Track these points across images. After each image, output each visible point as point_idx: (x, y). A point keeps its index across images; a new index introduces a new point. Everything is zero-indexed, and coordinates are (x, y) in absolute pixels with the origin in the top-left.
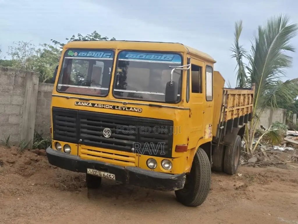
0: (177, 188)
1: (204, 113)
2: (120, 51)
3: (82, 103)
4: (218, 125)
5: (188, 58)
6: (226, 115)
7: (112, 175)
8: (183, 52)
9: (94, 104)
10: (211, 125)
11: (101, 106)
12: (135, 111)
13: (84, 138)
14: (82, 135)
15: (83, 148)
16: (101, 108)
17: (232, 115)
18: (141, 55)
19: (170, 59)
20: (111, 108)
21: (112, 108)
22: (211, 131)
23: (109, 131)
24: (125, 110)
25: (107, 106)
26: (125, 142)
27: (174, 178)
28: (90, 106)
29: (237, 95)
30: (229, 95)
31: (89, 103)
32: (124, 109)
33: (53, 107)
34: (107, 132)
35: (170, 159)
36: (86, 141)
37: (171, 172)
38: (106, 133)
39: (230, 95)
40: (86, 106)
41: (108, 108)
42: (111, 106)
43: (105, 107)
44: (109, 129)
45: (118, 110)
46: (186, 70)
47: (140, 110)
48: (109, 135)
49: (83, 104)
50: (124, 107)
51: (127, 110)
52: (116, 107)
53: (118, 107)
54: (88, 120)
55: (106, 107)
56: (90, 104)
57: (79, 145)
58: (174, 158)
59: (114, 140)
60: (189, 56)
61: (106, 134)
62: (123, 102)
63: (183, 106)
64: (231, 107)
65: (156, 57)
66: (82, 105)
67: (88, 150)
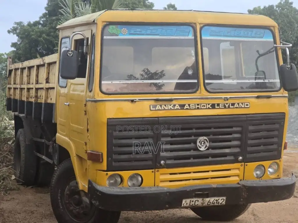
2: (202, 26)
3: (163, 106)
7: (221, 198)
8: (274, 27)
9: (184, 105)
11: (195, 106)
12: (242, 107)
13: (166, 158)
15: (161, 174)
16: (195, 109)
19: (261, 35)
20: (209, 108)
21: (211, 108)
23: (205, 141)
24: (229, 107)
25: (203, 106)
26: (227, 151)
28: (178, 109)
31: (175, 105)
32: (227, 107)
33: (108, 119)
34: (203, 142)
35: (278, 161)
36: (169, 162)
37: (278, 176)
38: (201, 144)
40: (171, 109)
41: (205, 107)
42: (209, 104)
43: (200, 108)
44: (205, 138)
45: (220, 108)
47: (247, 105)
48: (206, 146)
49: (165, 107)
50: (227, 104)
51: (231, 107)
52: (216, 105)
53: (218, 105)
55: (202, 108)
56: (177, 105)
57: (156, 170)
61: (200, 146)
62: (223, 97)
66: (163, 109)
67: (171, 174)
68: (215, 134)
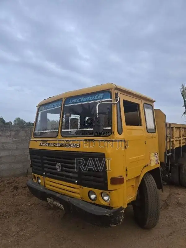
0: (114, 225)
1: (145, 143)
2: (65, 99)
4: (165, 153)
5: (115, 93)
6: (173, 143)
7: (61, 205)
8: (111, 89)
10: (157, 154)
13: (46, 172)
14: (45, 169)
15: (47, 180)
17: (180, 143)
18: (80, 99)
19: (102, 97)
22: (158, 158)
23: (60, 166)
27: (108, 214)
29: (182, 128)
30: (172, 128)
33: (30, 148)
35: (107, 192)
36: (47, 174)
37: (110, 204)
39: (174, 128)
44: (60, 164)
46: (114, 104)
48: (60, 169)
54: (47, 157)
57: (45, 177)
58: (111, 191)
59: (64, 173)
60: (116, 91)
61: (58, 168)
63: (114, 138)
64: (178, 137)
65: (91, 98)
67: (50, 181)
68: (65, 162)
